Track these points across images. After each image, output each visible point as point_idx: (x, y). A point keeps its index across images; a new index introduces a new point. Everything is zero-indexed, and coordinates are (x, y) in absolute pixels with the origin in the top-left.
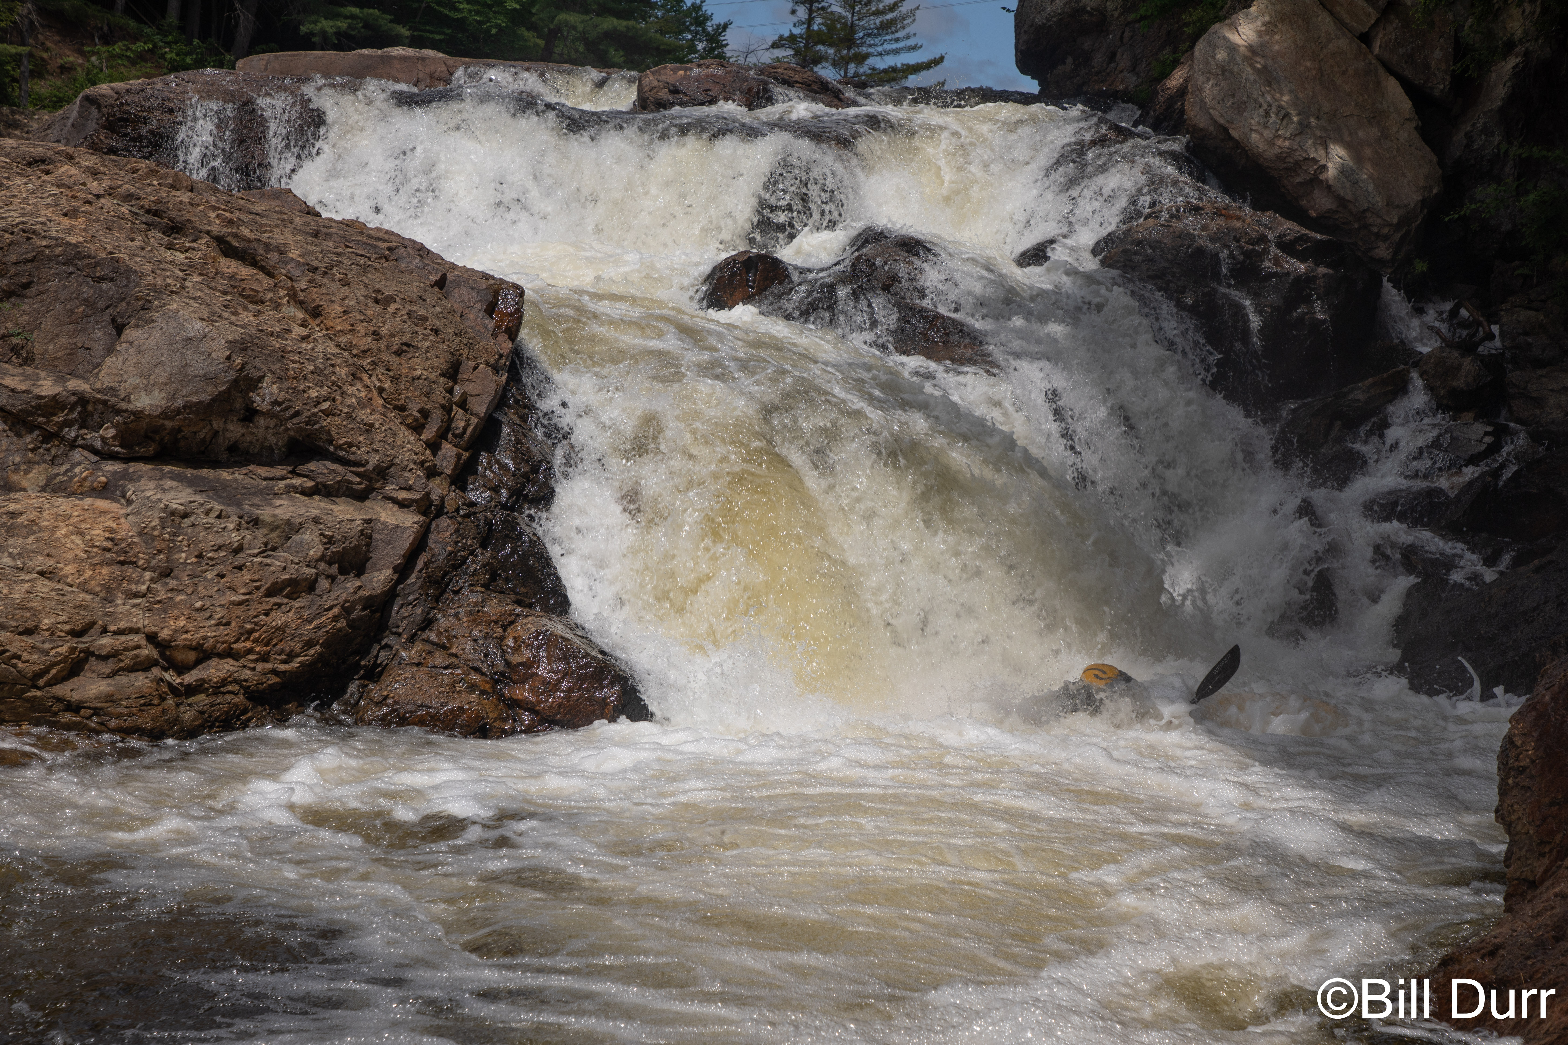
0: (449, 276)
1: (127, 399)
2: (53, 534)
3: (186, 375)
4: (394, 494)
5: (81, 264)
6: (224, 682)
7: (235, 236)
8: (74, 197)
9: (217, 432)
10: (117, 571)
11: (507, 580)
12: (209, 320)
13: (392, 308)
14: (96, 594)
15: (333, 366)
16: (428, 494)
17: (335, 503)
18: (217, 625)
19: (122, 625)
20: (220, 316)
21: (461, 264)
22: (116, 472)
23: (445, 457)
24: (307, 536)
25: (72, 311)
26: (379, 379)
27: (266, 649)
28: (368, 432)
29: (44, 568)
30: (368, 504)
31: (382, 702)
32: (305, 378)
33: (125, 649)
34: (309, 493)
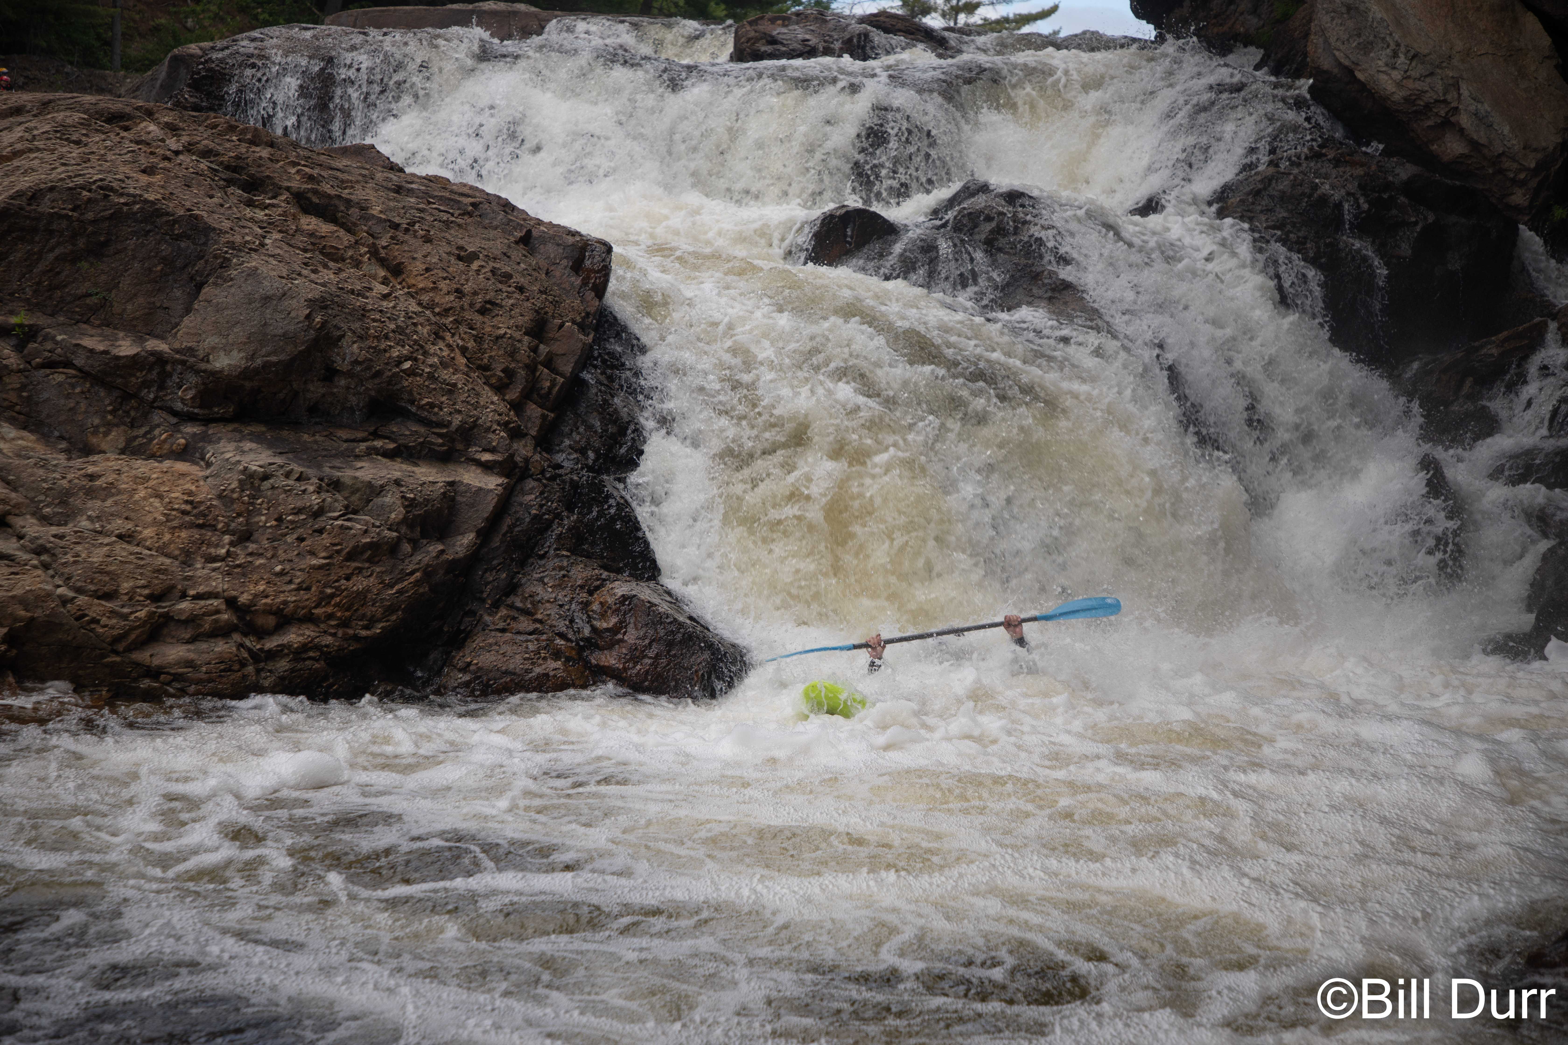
0: (535, 233)
1: (206, 359)
2: (131, 497)
3: (265, 334)
4: (477, 456)
5: (159, 221)
6: (305, 648)
7: (315, 192)
8: (152, 153)
9: (297, 393)
10: (196, 534)
11: (593, 544)
12: (288, 278)
13: (475, 265)
14: (175, 558)
15: (415, 324)
16: (512, 456)
17: (417, 465)
18: (298, 589)
19: (202, 589)
20: (300, 274)
21: (546, 220)
22: (195, 434)
23: (530, 418)
24: (388, 499)
25: (150, 270)
26: (462, 338)
27: (347, 614)
28: (450, 392)
29: (123, 531)
30: (451, 467)
31: (465, 669)
32: (386, 337)
33: (204, 614)
34: (390, 455)
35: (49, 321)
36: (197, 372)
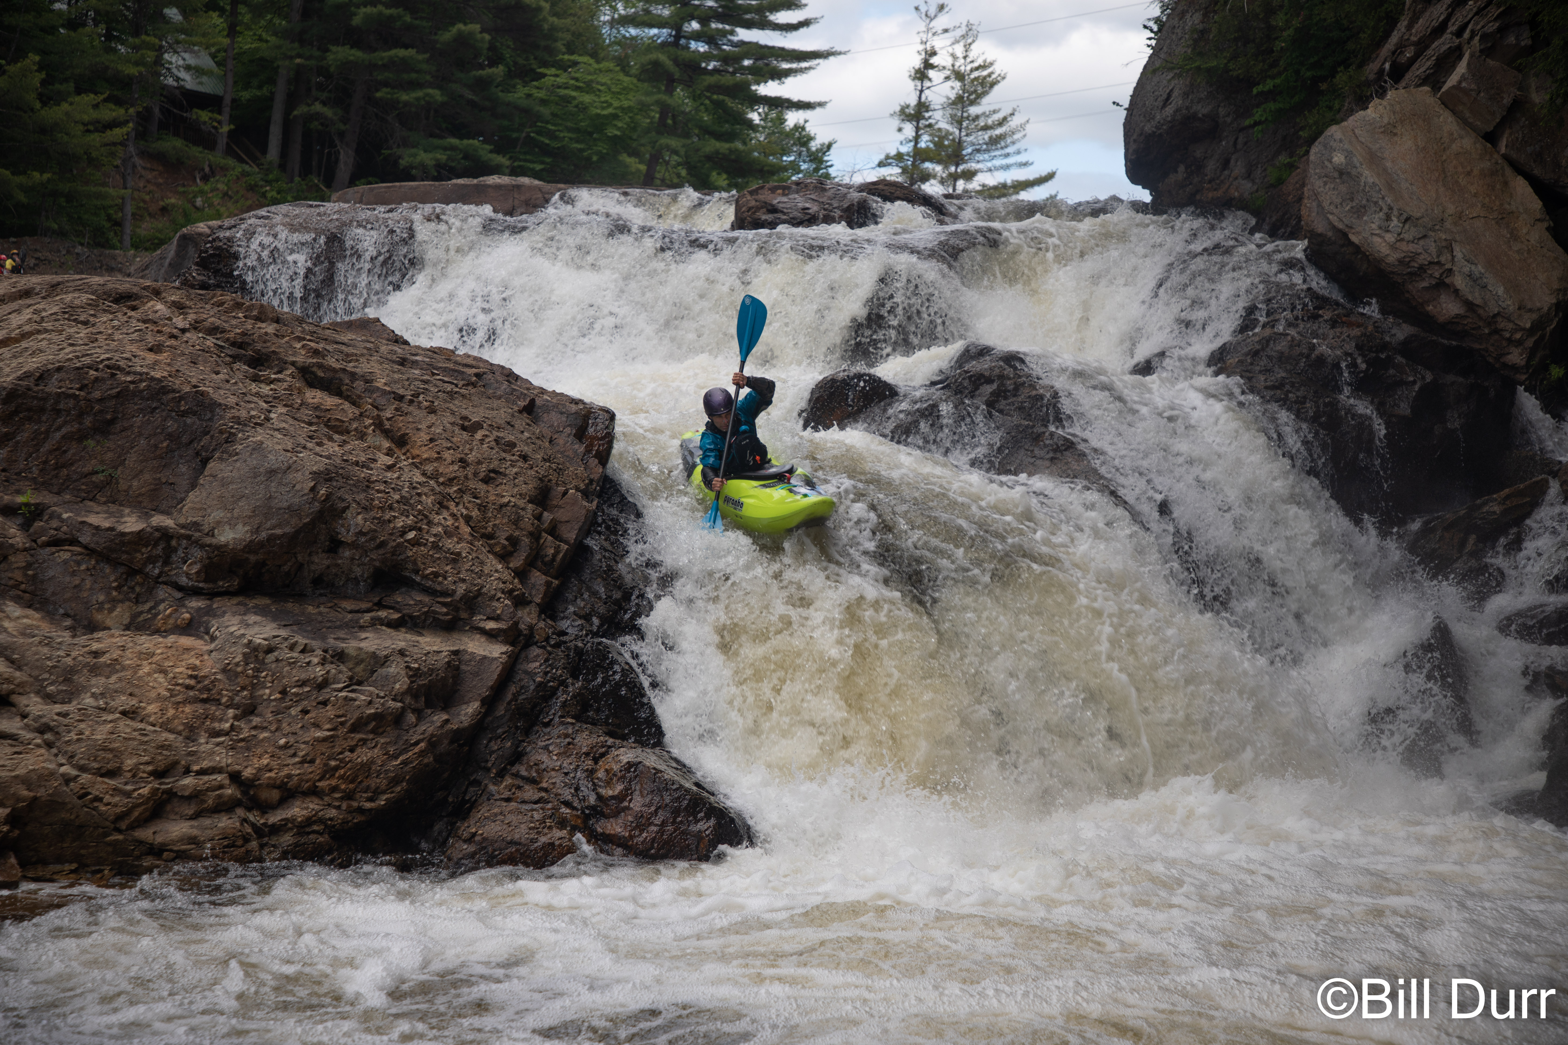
0: (538, 402)
1: (211, 533)
2: (136, 673)
3: (270, 508)
4: (482, 625)
5: (165, 398)
6: (309, 821)
7: (320, 366)
8: (159, 332)
9: (301, 566)
10: (200, 709)
11: (598, 710)
12: (293, 451)
13: (479, 435)
14: (179, 733)
15: (419, 495)
16: (516, 624)
17: (421, 634)
18: (302, 762)
19: (205, 764)
20: (304, 447)
22: (200, 609)
23: (534, 585)
24: (392, 669)
25: (156, 446)
26: (466, 507)
27: (352, 786)
28: (455, 561)
29: (127, 707)
30: (456, 635)
31: (470, 840)
32: (391, 508)
33: (208, 790)
34: (395, 625)
35: (56, 499)
36: (202, 547)
